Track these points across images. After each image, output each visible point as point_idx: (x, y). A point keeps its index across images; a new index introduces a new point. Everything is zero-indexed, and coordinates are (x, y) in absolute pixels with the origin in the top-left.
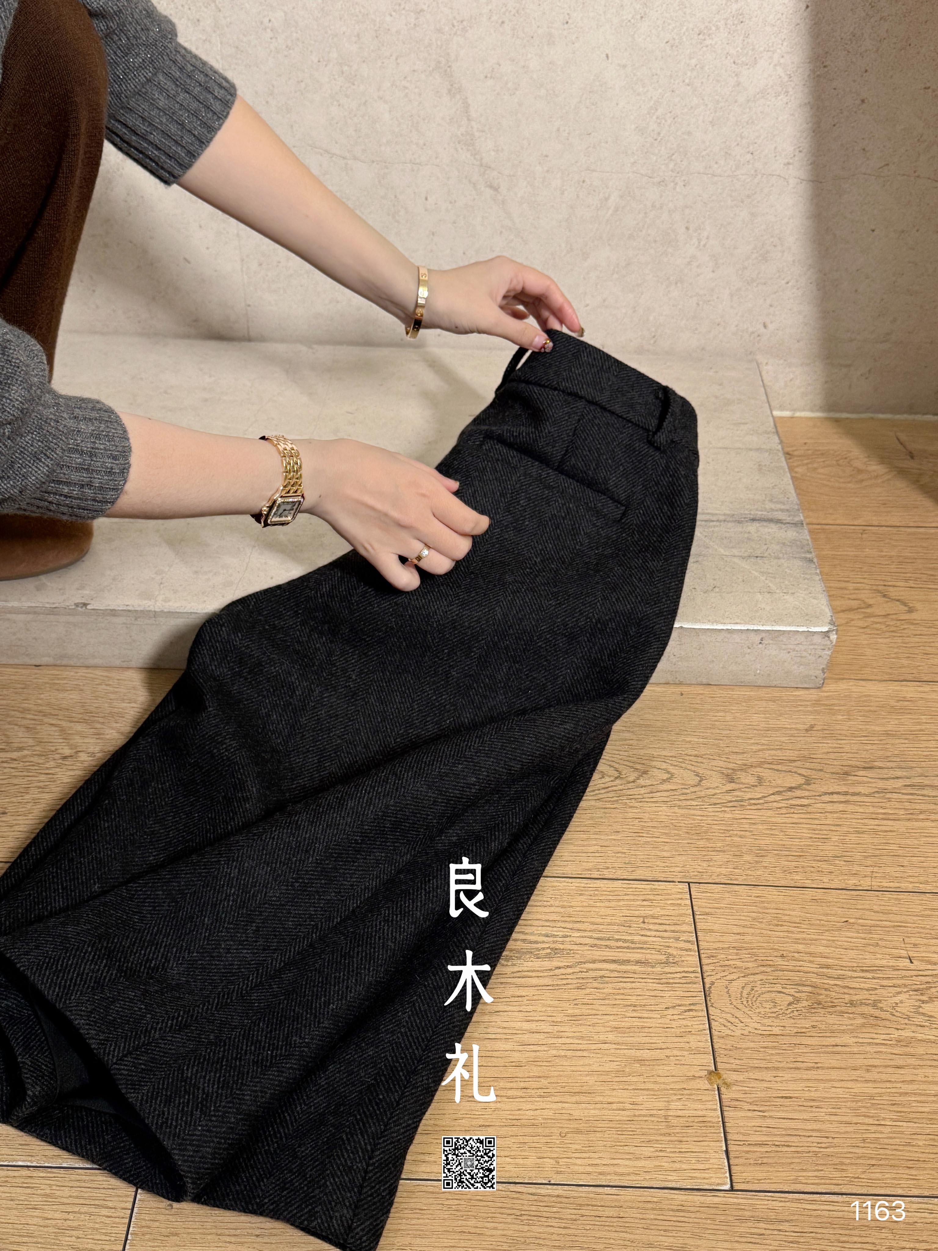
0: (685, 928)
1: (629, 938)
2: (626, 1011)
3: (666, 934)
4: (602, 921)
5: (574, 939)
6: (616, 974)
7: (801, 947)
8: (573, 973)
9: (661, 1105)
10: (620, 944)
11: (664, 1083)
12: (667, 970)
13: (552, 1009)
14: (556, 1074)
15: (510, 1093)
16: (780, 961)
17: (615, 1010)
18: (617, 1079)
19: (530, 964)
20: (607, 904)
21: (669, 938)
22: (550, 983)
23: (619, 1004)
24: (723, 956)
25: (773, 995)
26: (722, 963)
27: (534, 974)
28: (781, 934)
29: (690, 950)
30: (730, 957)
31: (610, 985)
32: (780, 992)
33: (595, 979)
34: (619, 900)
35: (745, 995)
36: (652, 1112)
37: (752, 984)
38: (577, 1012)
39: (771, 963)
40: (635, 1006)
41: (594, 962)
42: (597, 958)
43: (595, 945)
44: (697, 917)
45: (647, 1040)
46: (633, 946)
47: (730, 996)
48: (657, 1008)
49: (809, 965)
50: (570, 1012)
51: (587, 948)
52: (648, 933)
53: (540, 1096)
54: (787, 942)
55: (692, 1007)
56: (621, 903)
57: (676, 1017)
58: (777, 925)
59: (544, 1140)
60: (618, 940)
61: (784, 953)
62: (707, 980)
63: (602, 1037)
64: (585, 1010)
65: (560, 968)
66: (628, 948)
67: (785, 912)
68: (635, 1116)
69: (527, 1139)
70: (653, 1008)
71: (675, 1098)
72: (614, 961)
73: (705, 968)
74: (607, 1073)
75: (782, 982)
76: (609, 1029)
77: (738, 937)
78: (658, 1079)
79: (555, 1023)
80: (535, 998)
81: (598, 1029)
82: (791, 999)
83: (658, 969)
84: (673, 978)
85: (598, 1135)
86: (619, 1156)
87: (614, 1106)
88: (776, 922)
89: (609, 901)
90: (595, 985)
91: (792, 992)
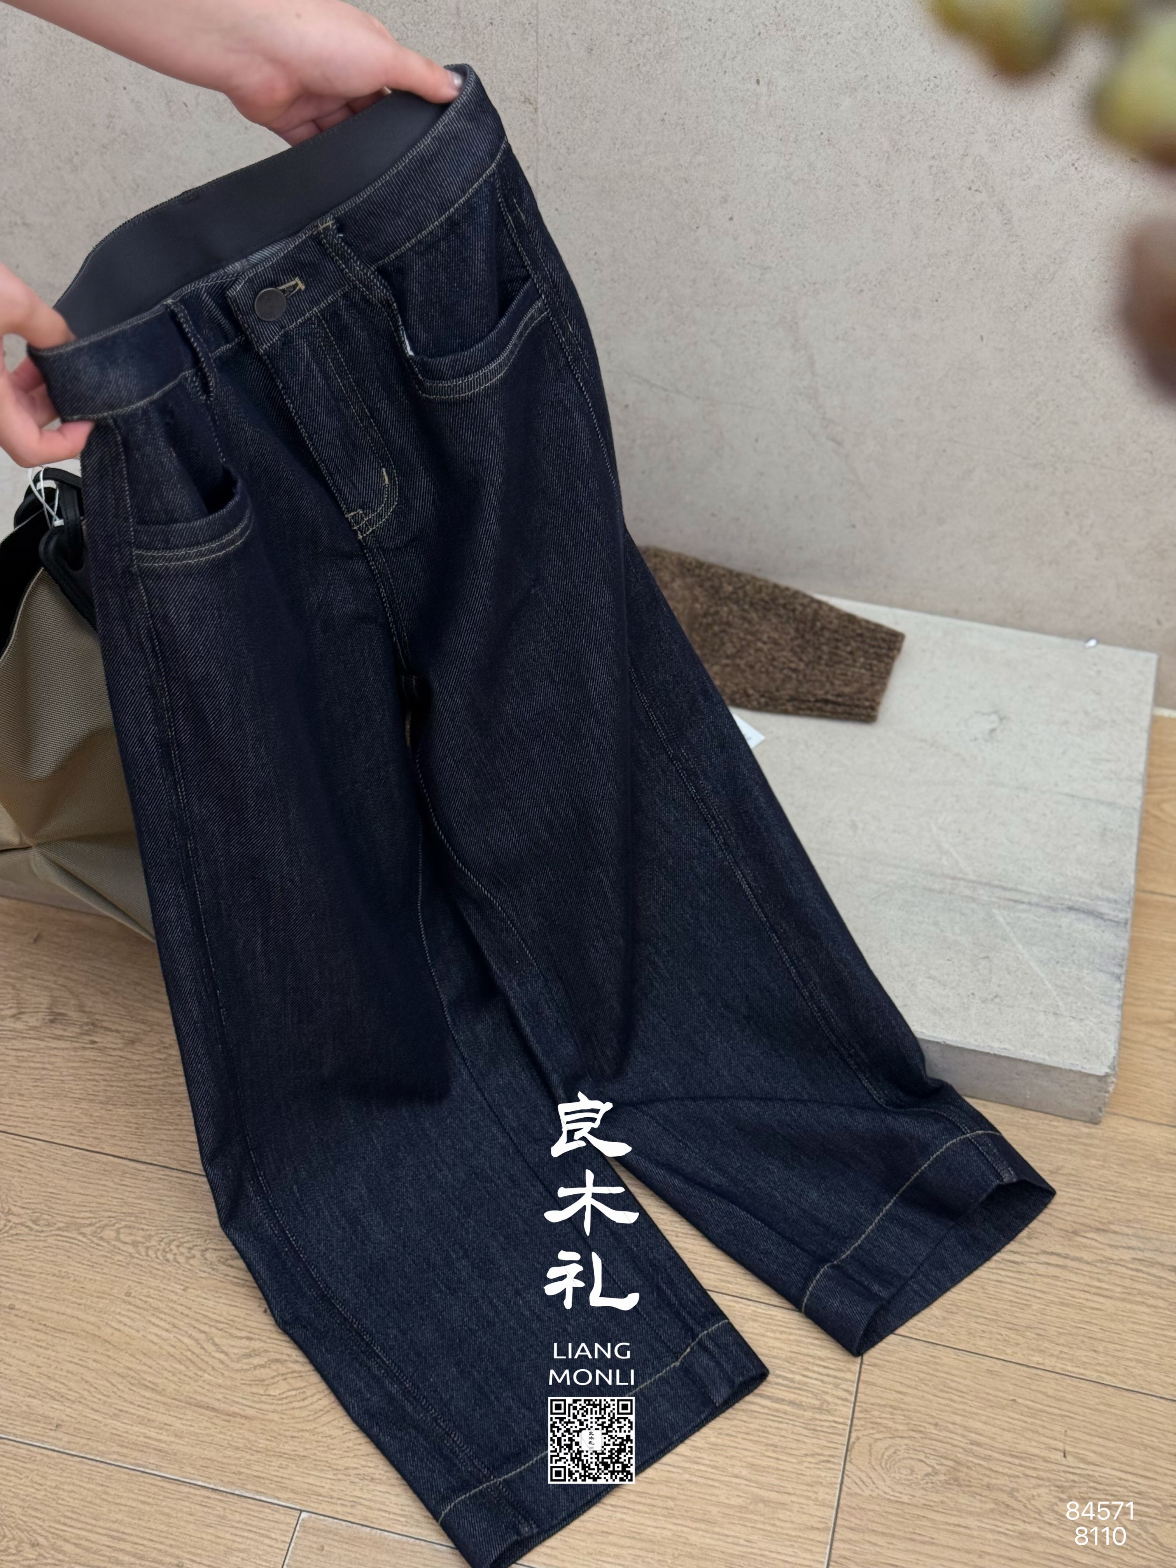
0: (849, 1376)
1: (790, 1376)
3: (826, 1379)
6: (766, 1411)
7: (958, 1419)
12: (817, 1416)
16: (932, 1429)
17: (755, 1447)
21: (830, 1383)
24: (876, 1413)
25: (914, 1463)
26: (874, 1420)
28: (943, 1402)
29: (846, 1400)
30: (884, 1415)
31: (758, 1421)
32: (921, 1461)
35: (885, 1457)
37: (898, 1448)
38: (720, 1441)
39: (922, 1429)
40: (776, 1446)
44: (864, 1366)
47: (871, 1455)
48: (796, 1452)
49: (960, 1439)
50: (713, 1440)
52: (810, 1374)
54: (947, 1411)
55: (831, 1459)
57: (812, 1466)
58: (942, 1391)
61: (940, 1423)
62: (854, 1435)
67: (955, 1379)
70: (793, 1452)
73: (855, 1421)
75: (927, 1451)
76: (744, 1464)
77: (900, 1396)
81: (734, 1462)
82: (929, 1470)
83: (809, 1414)
84: (822, 1426)
88: (941, 1387)
91: (933, 1463)
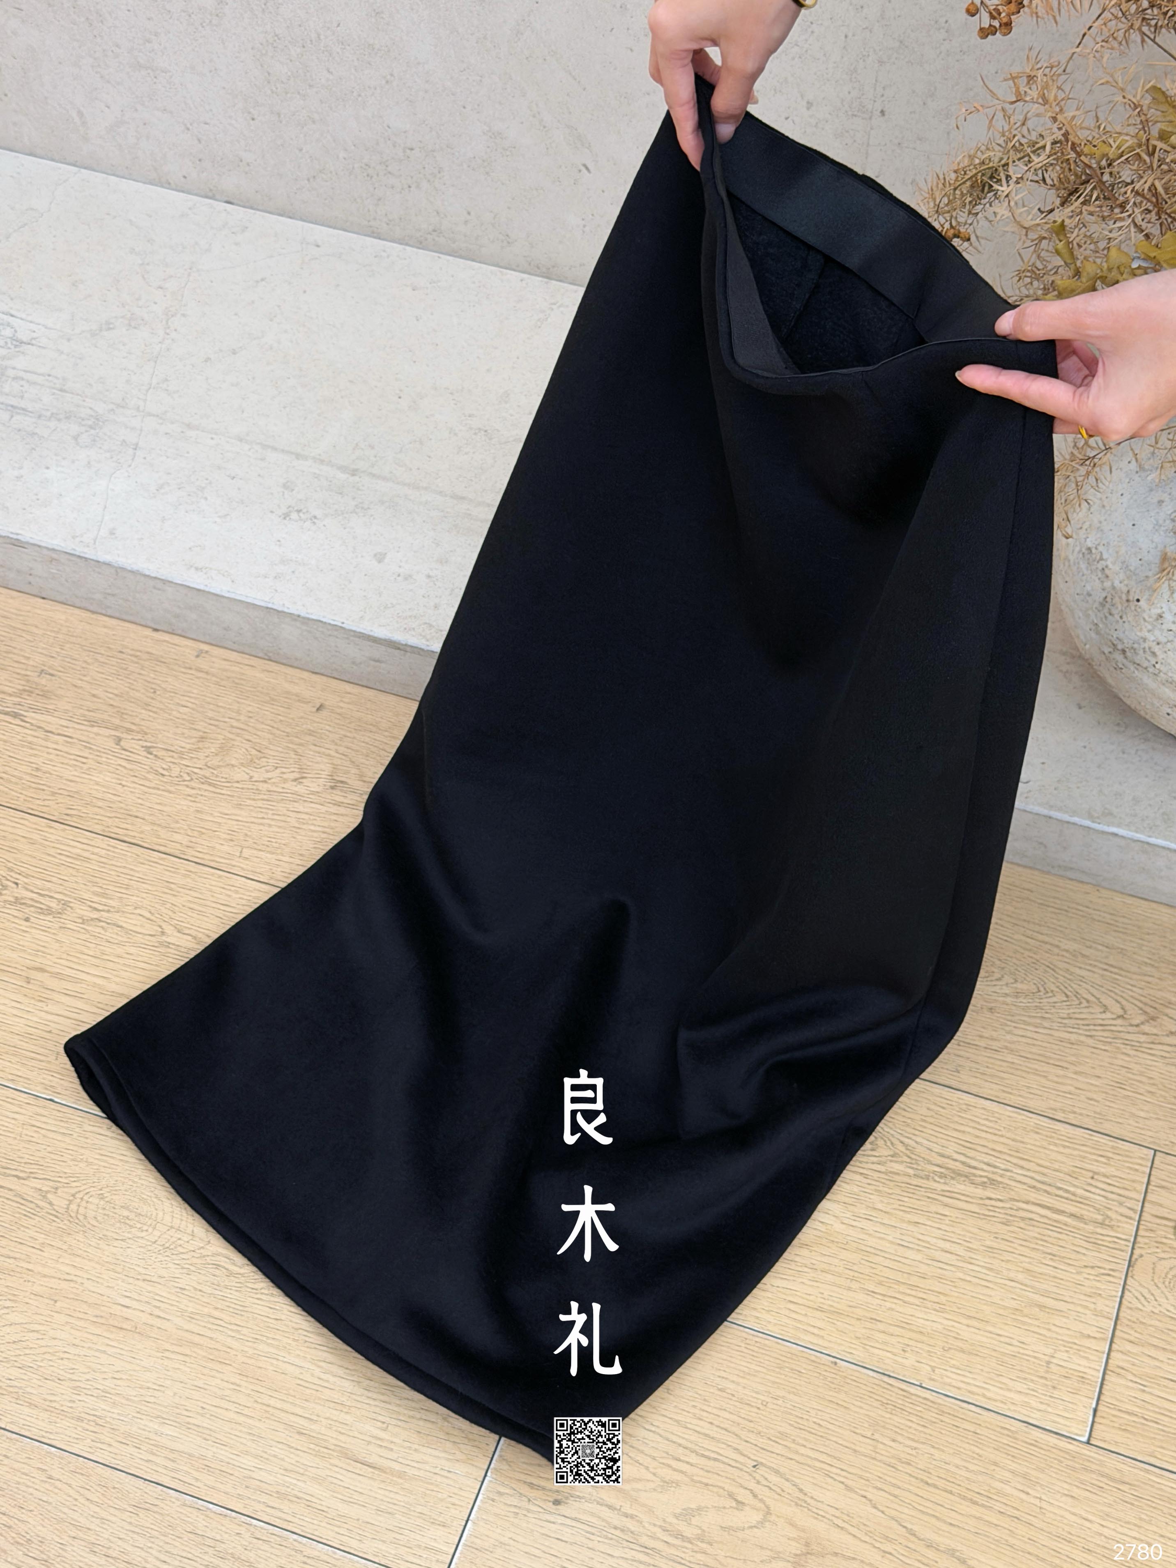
2: (1045, 1258)
4: (1049, 1164)
5: (1015, 1175)
8: (1003, 1208)
9: (1049, 1351)
10: (1060, 1193)
11: (1057, 1333)
13: (971, 1235)
14: (956, 1294)
15: (907, 1299)
18: (1014, 1317)
19: (962, 1187)
20: (1062, 1150)
22: (977, 1210)
23: (1038, 1250)
27: (963, 1198)
33: (1023, 1219)
34: (1075, 1149)
36: (1036, 1355)
41: (1027, 1202)
42: (1032, 1200)
43: (1034, 1187)
45: (1055, 1290)
46: (1073, 1198)
51: (1025, 1187)
53: (935, 1310)
56: (1076, 1153)
59: (927, 1348)
60: (1060, 1189)
63: (1012, 1275)
64: (1003, 1245)
65: (990, 1199)
66: (1067, 1199)
68: (1019, 1353)
69: (911, 1343)
71: (1063, 1349)
72: (1048, 1208)
74: (1005, 1308)
78: (1054, 1328)
79: (970, 1249)
80: (958, 1220)
85: (978, 1358)
86: (992, 1382)
87: (1002, 1339)
89: (1064, 1147)
90: (1022, 1225)
